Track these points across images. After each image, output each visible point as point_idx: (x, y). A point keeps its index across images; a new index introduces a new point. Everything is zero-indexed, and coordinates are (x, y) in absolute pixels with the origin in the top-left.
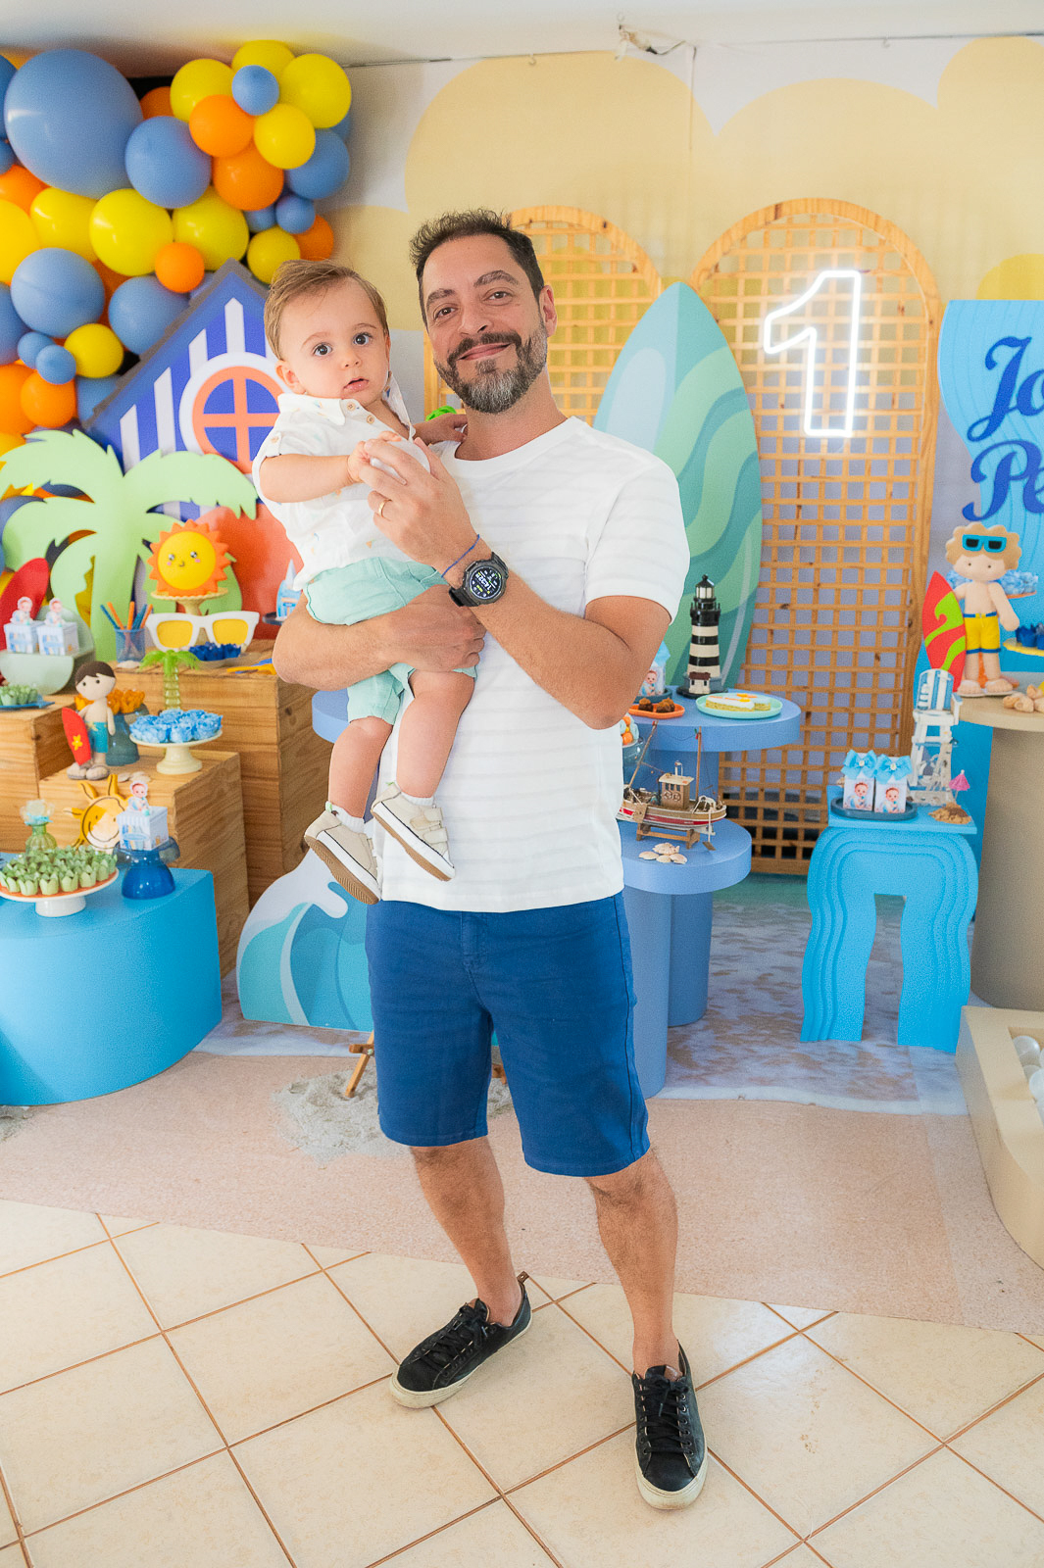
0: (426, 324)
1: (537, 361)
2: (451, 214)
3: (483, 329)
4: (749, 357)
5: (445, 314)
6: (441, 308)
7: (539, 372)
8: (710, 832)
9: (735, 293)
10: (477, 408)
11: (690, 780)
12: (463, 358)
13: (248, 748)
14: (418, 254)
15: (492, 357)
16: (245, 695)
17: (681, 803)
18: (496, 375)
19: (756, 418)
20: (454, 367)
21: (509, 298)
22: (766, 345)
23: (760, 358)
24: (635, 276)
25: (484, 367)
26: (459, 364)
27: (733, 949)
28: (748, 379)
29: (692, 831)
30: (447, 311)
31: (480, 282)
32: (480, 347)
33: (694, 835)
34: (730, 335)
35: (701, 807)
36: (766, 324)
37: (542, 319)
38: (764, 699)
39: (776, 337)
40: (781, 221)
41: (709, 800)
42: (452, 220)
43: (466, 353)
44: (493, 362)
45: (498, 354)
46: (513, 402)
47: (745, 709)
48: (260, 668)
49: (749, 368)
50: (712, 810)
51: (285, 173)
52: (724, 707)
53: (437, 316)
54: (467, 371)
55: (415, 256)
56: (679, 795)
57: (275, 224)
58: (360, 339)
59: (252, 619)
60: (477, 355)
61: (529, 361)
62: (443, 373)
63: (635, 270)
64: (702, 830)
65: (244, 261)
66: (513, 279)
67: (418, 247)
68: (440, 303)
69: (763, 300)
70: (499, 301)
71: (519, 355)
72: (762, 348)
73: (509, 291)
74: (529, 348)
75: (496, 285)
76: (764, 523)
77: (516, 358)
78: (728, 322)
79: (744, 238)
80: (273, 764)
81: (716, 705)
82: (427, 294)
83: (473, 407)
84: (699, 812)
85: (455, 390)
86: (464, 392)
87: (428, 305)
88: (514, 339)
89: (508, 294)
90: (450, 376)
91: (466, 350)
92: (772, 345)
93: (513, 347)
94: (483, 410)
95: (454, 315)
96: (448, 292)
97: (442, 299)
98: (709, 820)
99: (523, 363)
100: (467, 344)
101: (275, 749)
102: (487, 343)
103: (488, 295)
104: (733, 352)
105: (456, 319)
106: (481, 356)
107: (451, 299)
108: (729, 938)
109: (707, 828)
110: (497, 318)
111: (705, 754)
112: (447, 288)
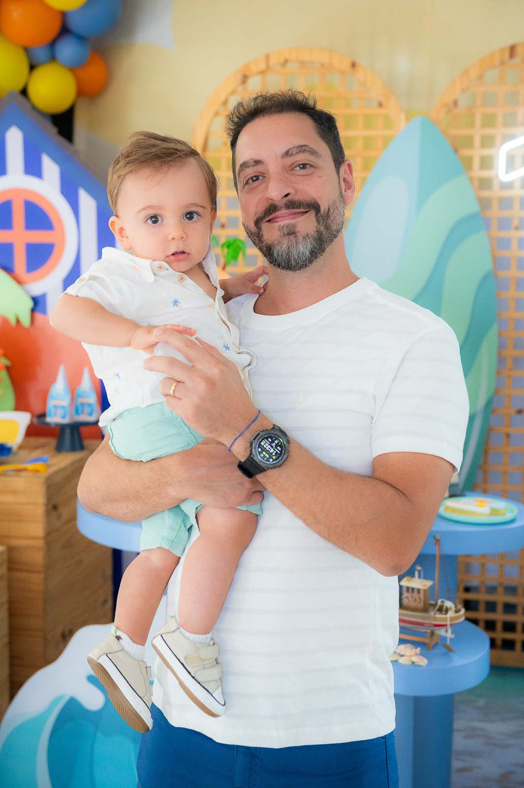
0: (237, 190)
1: (334, 227)
2: (264, 93)
3: (287, 195)
4: (485, 184)
5: (253, 181)
6: (250, 176)
7: (336, 237)
8: (450, 635)
9: (472, 125)
10: (279, 266)
11: (429, 583)
12: (269, 221)
13: (15, 543)
14: (232, 127)
15: (293, 221)
16: (15, 492)
17: (421, 605)
18: (296, 236)
19: (491, 239)
20: (260, 229)
21: (312, 170)
22: (502, 173)
23: (496, 185)
24: (381, 111)
25: (286, 231)
26: (265, 226)
27: (475, 744)
28: (485, 204)
29: (432, 633)
30: (256, 178)
31: (287, 154)
32: (284, 211)
33: (435, 637)
34: (467, 163)
35: (440, 610)
36: (502, 153)
37: (341, 190)
38: (500, 504)
39: (511, 165)
40: (517, 60)
41: (448, 604)
42: (265, 98)
43: (271, 217)
44: (294, 226)
45: (299, 219)
46: (311, 262)
47: (481, 514)
48: (30, 466)
49: (485, 194)
50: (451, 614)
51: (63, 15)
52: (462, 512)
53: (247, 183)
54: (271, 233)
55: (230, 129)
56: (420, 598)
57: (53, 58)
58: (190, 215)
59: (23, 419)
60: (280, 219)
61: (327, 227)
62: (250, 234)
63: (380, 105)
64: (441, 632)
65: (24, 92)
66: (317, 153)
67: (233, 121)
68: (250, 172)
69: (498, 132)
70: (303, 172)
71: (318, 221)
72: (497, 176)
73: (312, 163)
74: (328, 215)
75: (301, 158)
76: (500, 334)
77: (315, 224)
78: (466, 152)
79: (481, 77)
80: (38, 557)
81: (454, 510)
82: (238, 163)
83: (275, 265)
84: (438, 616)
85: (261, 249)
86: (268, 252)
87: (239, 173)
88: (314, 207)
89: (311, 166)
90: (256, 237)
91: (271, 214)
92: (507, 172)
93: (312, 214)
94: (284, 268)
95: (262, 183)
96: (257, 162)
97: (252, 168)
98: (448, 623)
99: (322, 228)
100: (272, 209)
101: (40, 543)
102: (289, 208)
103: (293, 167)
104: (471, 179)
105: (263, 186)
106: (284, 220)
107: (259, 168)
108: (471, 733)
109: (447, 631)
110: (299, 187)
111: (444, 558)
112: (257, 158)
